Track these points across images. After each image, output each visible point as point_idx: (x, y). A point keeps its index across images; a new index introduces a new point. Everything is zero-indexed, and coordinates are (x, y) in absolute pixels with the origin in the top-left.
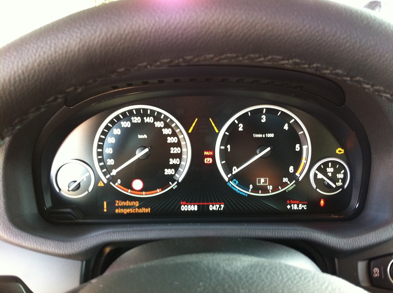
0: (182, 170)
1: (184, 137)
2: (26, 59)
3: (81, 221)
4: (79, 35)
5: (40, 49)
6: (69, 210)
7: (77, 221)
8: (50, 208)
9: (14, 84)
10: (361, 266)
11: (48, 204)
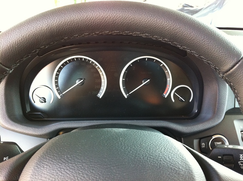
0: (101, 92)
1: (103, 74)
2: (23, 33)
3: (46, 119)
4: (47, 22)
5: (29, 28)
6: (40, 113)
7: (44, 119)
8: (29, 112)
9: (17, 44)
10: (196, 142)
11: (28, 110)
